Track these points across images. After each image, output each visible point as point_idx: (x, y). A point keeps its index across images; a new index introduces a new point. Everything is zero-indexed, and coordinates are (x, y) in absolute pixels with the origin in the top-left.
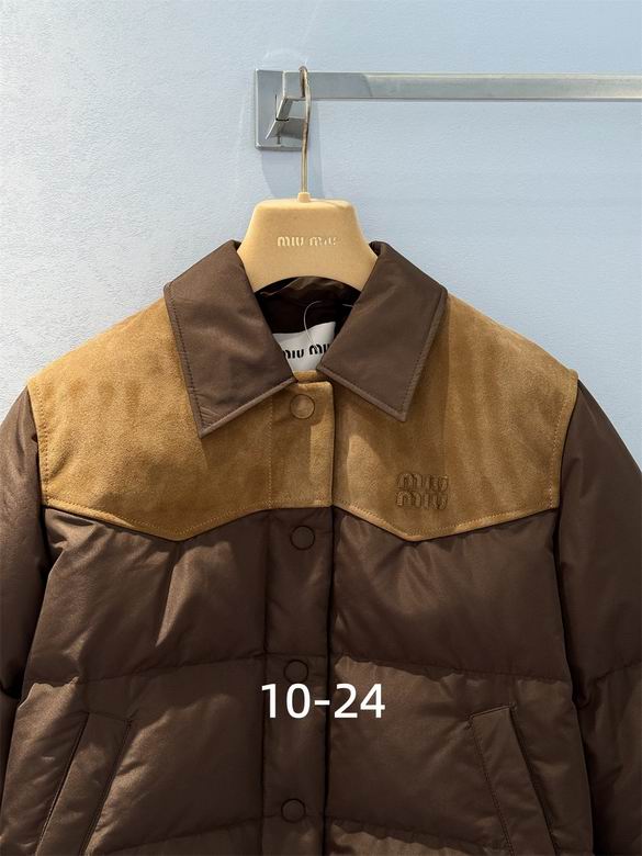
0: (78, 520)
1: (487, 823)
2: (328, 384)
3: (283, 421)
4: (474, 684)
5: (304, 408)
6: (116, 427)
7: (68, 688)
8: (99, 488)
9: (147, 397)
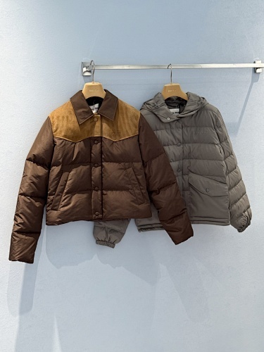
1: (130, 186)
2: (99, 115)
3: (92, 122)
4: (127, 164)
5: (96, 119)
6: (65, 123)
7: (60, 167)
8: (63, 134)
9: (70, 118)
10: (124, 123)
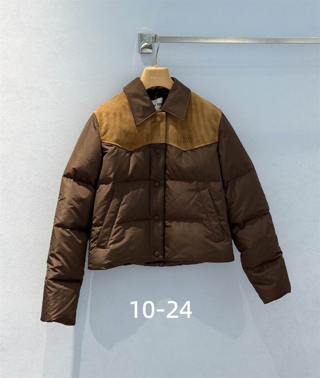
0: (111, 145)
1: (204, 216)
2: (164, 113)
3: (153, 122)
4: (200, 184)
5: (159, 119)
6: (118, 123)
7: (110, 185)
8: (115, 138)
9: (124, 116)
10: (199, 125)
